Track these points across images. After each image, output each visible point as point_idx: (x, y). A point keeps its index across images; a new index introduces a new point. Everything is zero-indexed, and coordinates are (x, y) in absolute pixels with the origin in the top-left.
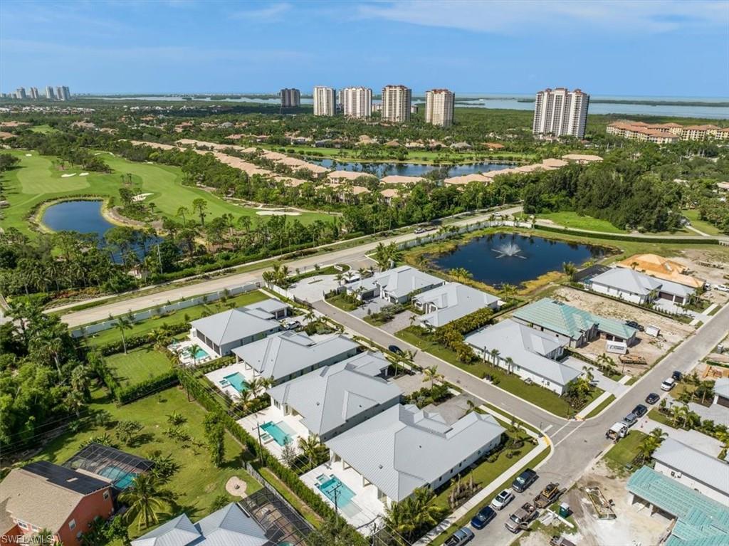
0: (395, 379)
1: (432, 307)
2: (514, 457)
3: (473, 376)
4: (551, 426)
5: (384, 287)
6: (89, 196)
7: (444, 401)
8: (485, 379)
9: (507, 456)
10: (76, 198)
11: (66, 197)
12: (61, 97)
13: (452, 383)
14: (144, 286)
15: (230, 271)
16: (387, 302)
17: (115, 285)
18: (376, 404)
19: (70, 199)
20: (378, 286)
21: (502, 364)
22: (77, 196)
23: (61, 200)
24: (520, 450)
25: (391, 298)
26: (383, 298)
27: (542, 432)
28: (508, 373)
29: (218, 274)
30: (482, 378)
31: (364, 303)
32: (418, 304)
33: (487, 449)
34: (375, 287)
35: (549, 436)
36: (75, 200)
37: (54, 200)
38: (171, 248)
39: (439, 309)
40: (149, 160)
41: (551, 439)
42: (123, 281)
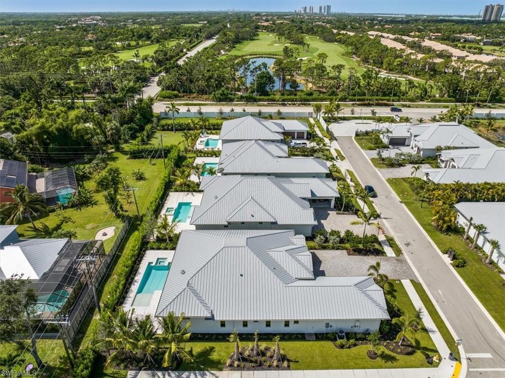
0: (337, 214)
1: (453, 165)
2: (379, 359)
3: (435, 247)
4: (488, 355)
5: (415, 136)
6: (276, 55)
7: (365, 255)
8: (447, 255)
9: (369, 353)
10: (268, 56)
11: (262, 54)
12: (325, 12)
13: (398, 243)
14: (238, 101)
15: (305, 105)
16: (414, 152)
17: (218, 95)
18: (274, 221)
19: (264, 56)
20: (411, 134)
21: (488, 248)
22: (269, 54)
23: (258, 56)
24: (398, 357)
25: (418, 148)
26: (412, 148)
27: (463, 355)
28: (487, 261)
29: (294, 104)
30: (444, 253)
31: (388, 148)
32: (441, 160)
33: (347, 327)
34: (408, 135)
35: (469, 367)
36: (267, 57)
37: (254, 55)
38: (266, 76)
39: (458, 168)
40: (336, 41)
41: (468, 372)
42: (224, 94)
